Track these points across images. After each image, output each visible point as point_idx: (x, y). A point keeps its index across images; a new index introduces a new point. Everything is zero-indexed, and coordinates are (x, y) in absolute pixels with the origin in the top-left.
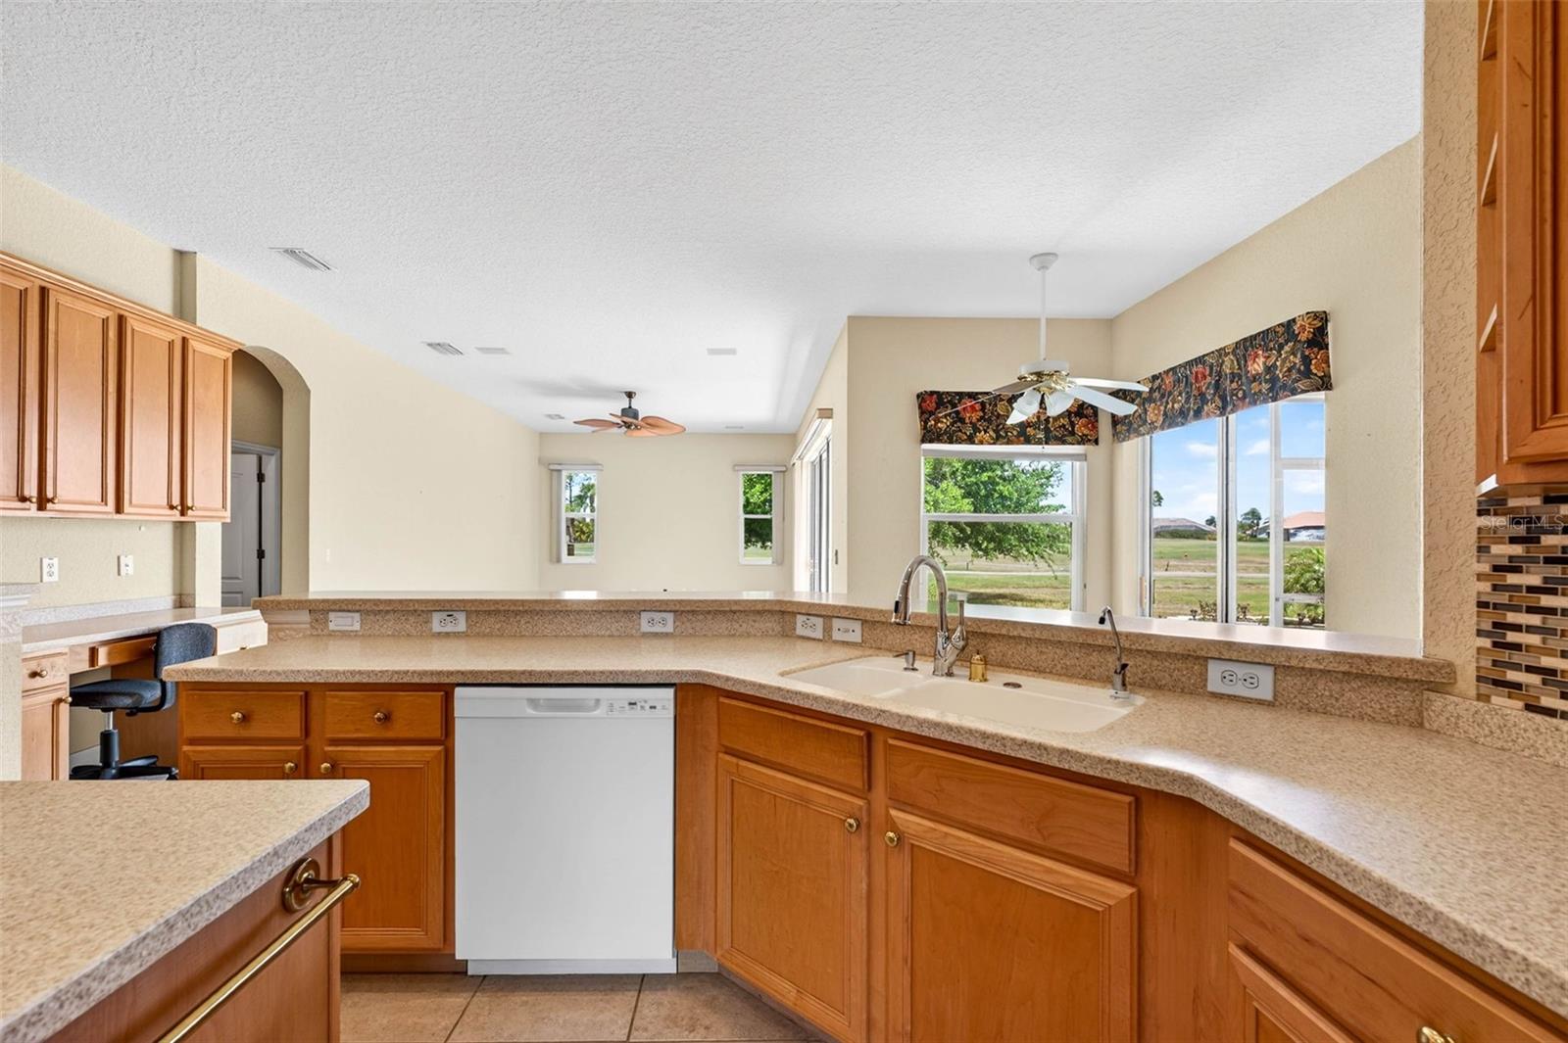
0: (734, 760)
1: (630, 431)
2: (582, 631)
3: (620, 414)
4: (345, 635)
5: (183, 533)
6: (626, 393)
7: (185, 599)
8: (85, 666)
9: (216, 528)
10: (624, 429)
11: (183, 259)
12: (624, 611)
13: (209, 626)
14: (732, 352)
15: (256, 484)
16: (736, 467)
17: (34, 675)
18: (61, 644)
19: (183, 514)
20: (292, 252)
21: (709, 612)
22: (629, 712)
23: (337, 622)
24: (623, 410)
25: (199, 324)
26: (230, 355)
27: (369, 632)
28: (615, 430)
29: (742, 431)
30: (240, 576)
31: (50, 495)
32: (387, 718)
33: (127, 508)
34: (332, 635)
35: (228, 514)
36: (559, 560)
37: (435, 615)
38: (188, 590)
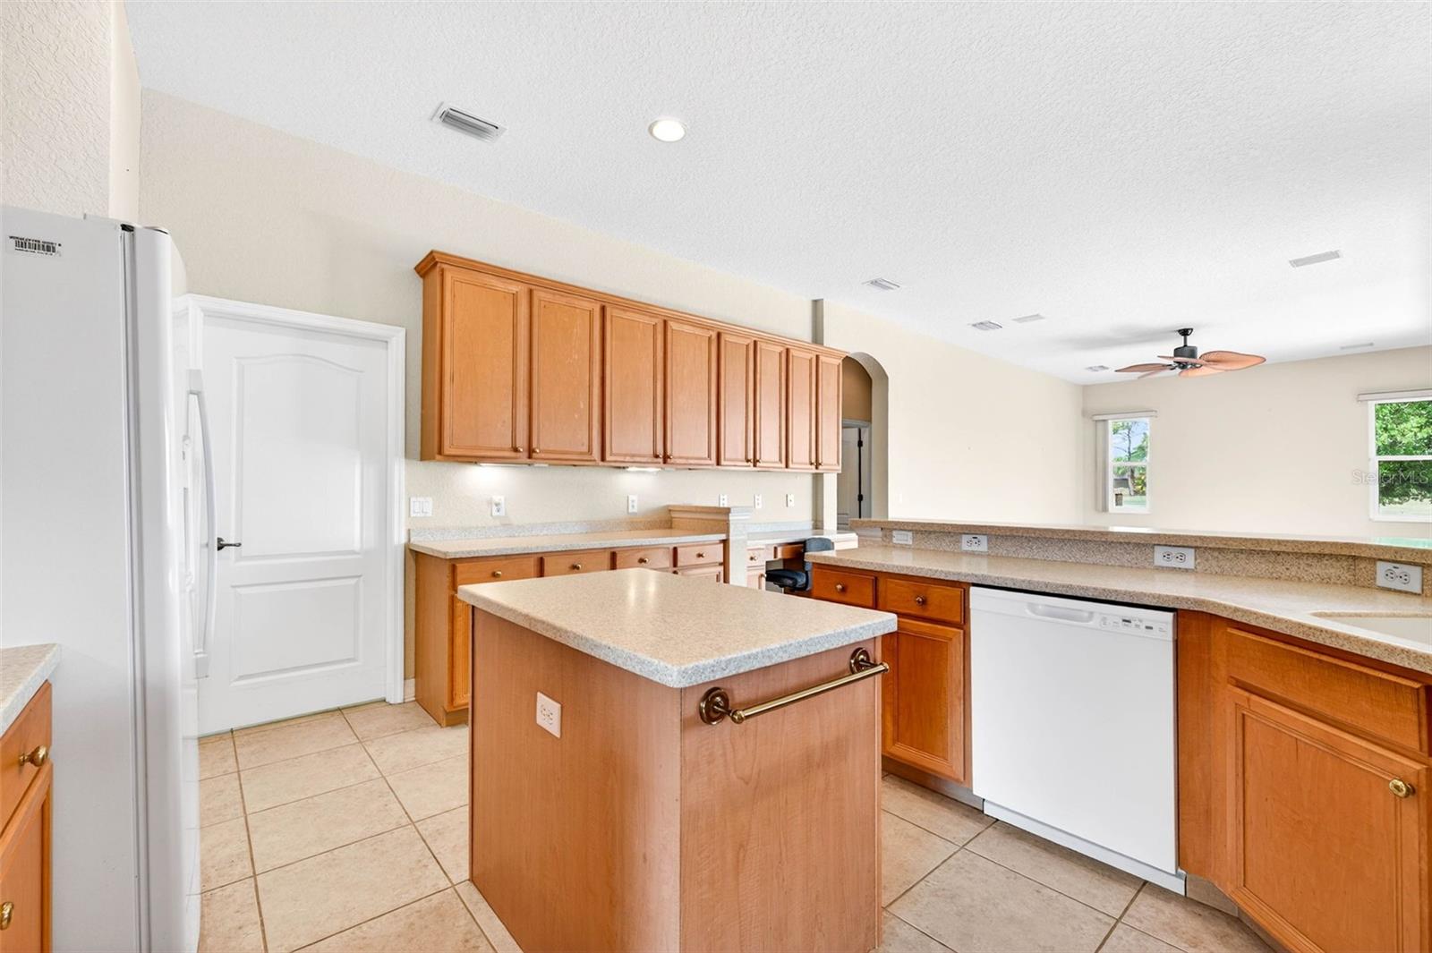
0: (1247, 694)
1: (1185, 372)
2: (1090, 560)
3: (1172, 355)
4: (903, 547)
5: (817, 479)
6: (1179, 331)
7: (819, 524)
8: (772, 558)
9: (834, 477)
10: (1178, 370)
11: (817, 305)
12: (1135, 543)
13: (829, 540)
14: (1335, 255)
15: (857, 448)
16: (1362, 396)
17: (752, 559)
18: (761, 543)
19: (817, 468)
20: (875, 283)
21: (1242, 551)
22: (1123, 628)
23: (898, 538)
24: (1176, 350)
25: (825, 345)
26: (840, 361)
27: (918, 547)
28: (1168, 373)
29: (1370, 349)
30: (848, 512)
31: (758, 458)
32: (924, 602)
33: (791, 465)
34: (895, 546)
35: (840, 467)
36: (1105, 509)
37: (964, 536)
38: (820, 519)
